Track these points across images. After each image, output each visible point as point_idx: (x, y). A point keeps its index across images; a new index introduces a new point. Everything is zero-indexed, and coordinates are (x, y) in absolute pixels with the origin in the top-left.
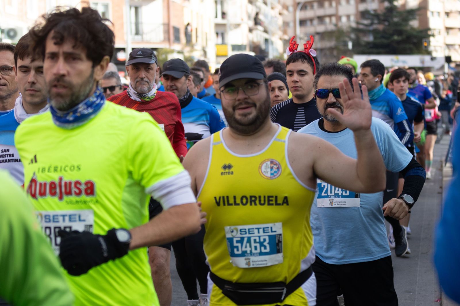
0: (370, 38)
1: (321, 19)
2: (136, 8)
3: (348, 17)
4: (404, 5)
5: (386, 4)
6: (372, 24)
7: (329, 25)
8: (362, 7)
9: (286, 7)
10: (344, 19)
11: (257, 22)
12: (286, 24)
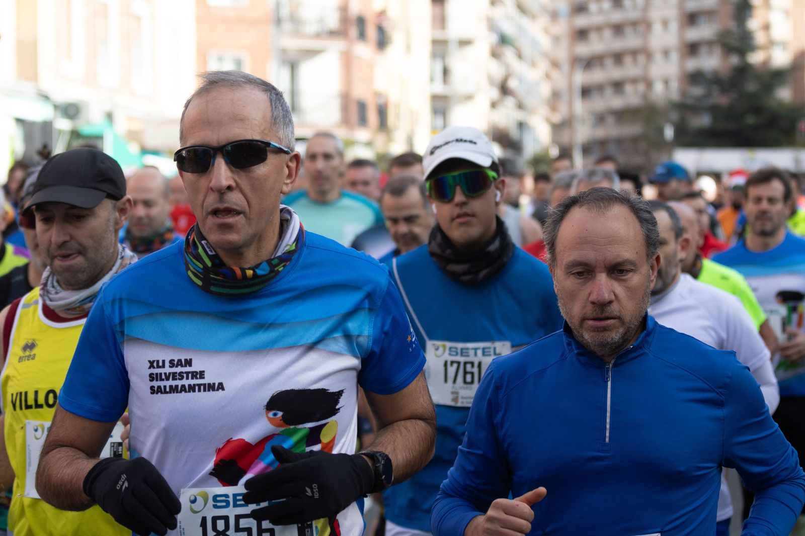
0: (703, 121)
1: (618, 86)
2: (293, 67)
3: (666, 82)
4: (766, 63)
5: (734, 60)
6: (708, 95)
7: (632, 97)
8: (692, 64)
9: (555, 64)
10: (659, 88)
11: (504, 90)
12: (556, 95)
